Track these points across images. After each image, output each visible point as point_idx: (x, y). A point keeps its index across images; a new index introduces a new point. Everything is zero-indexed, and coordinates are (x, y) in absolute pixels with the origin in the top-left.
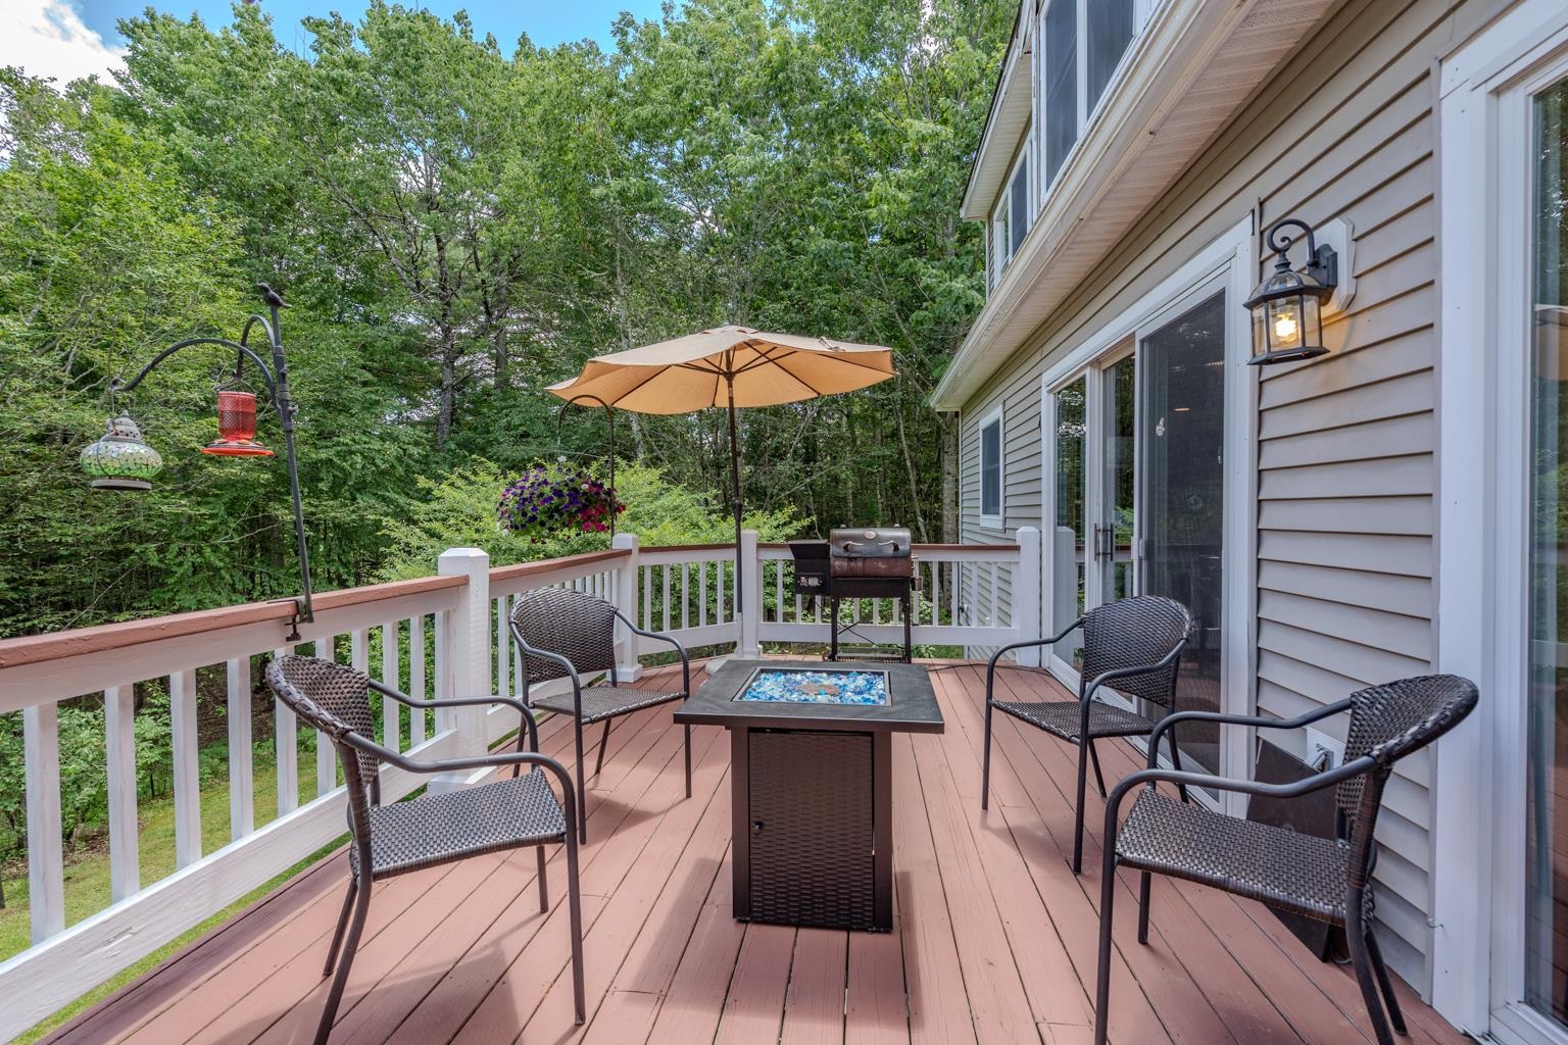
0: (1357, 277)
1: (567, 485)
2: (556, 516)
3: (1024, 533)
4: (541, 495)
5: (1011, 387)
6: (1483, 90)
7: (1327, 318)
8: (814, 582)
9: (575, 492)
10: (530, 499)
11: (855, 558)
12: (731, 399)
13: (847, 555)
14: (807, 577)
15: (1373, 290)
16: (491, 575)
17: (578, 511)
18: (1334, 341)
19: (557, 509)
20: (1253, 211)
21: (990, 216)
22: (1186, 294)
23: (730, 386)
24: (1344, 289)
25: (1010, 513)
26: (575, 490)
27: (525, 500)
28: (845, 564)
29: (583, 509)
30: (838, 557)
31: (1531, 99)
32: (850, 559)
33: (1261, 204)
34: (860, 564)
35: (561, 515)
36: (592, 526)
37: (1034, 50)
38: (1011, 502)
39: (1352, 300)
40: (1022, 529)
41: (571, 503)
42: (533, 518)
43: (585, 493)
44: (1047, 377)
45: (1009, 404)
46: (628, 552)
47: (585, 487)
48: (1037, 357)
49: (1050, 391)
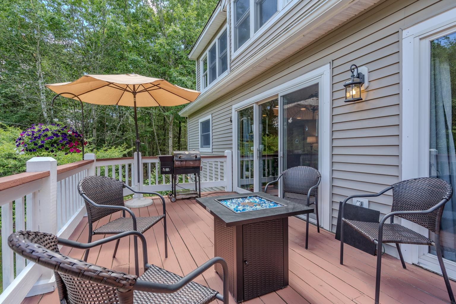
0: (369, 82)
1: (60, 131)
2: (55, 145)
3: (227, 152)
4: (46, 135)
5: (216, 109)
6: (418, 38)
7: (362, 91)
8: (167, 170)
9: (64, 135)
10: (39, 137)
11: (183, 161)
12: (135, 102)
13: (180, 160)
14: (165, 168)
15: (374, 85)
16: (58, 171)
17: (67, 143)
18: (364, 97)
19: (55, 142)
20: (330, 63)
21: (198, 59)
22: (302, 84)
23: (135, 97)
24: (366, 84)
25: (214, 147)
26: (65, 134)
27: (36, 138)
28: (179, 163)
29: (69, 142)
30: (177, 161)
31: (430, 42)
32: (181, 161)
33: (333, 61)
34: (184, 163)
35: (58, 145)
36: (75, 150)
37: (228, 10)
38: (214, 144)
39: (368, 87)
40: (227, 151)
41: (63, 139)
42: (42, 146)
43: (70, 135)
44: (234, 107)
45: (213, 115)
46: (93, 161)
47: (70, 133)
48: (230, 100)
49: (235, 111)
